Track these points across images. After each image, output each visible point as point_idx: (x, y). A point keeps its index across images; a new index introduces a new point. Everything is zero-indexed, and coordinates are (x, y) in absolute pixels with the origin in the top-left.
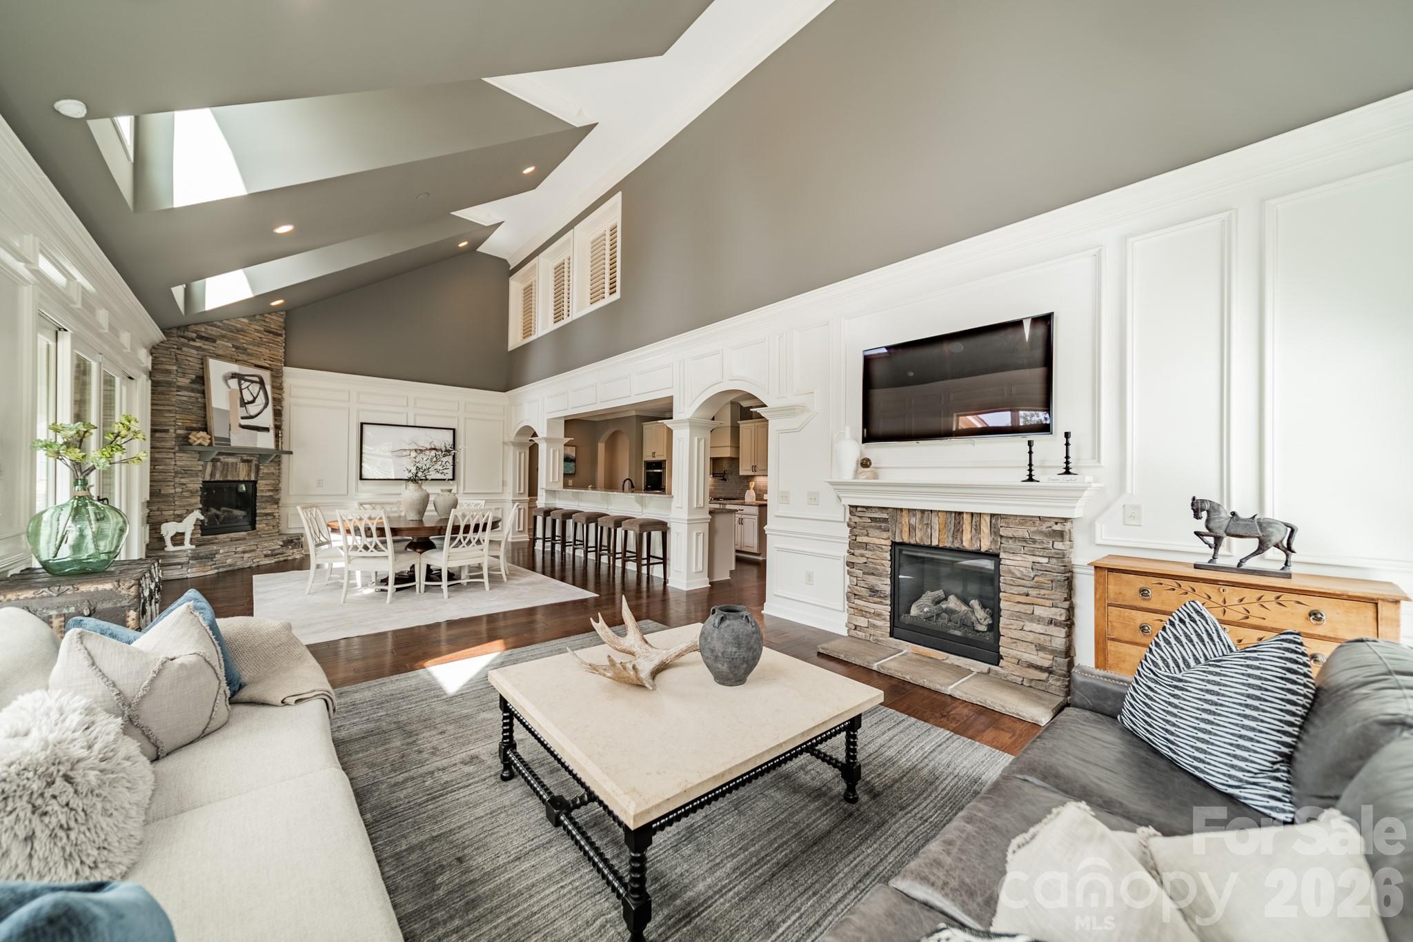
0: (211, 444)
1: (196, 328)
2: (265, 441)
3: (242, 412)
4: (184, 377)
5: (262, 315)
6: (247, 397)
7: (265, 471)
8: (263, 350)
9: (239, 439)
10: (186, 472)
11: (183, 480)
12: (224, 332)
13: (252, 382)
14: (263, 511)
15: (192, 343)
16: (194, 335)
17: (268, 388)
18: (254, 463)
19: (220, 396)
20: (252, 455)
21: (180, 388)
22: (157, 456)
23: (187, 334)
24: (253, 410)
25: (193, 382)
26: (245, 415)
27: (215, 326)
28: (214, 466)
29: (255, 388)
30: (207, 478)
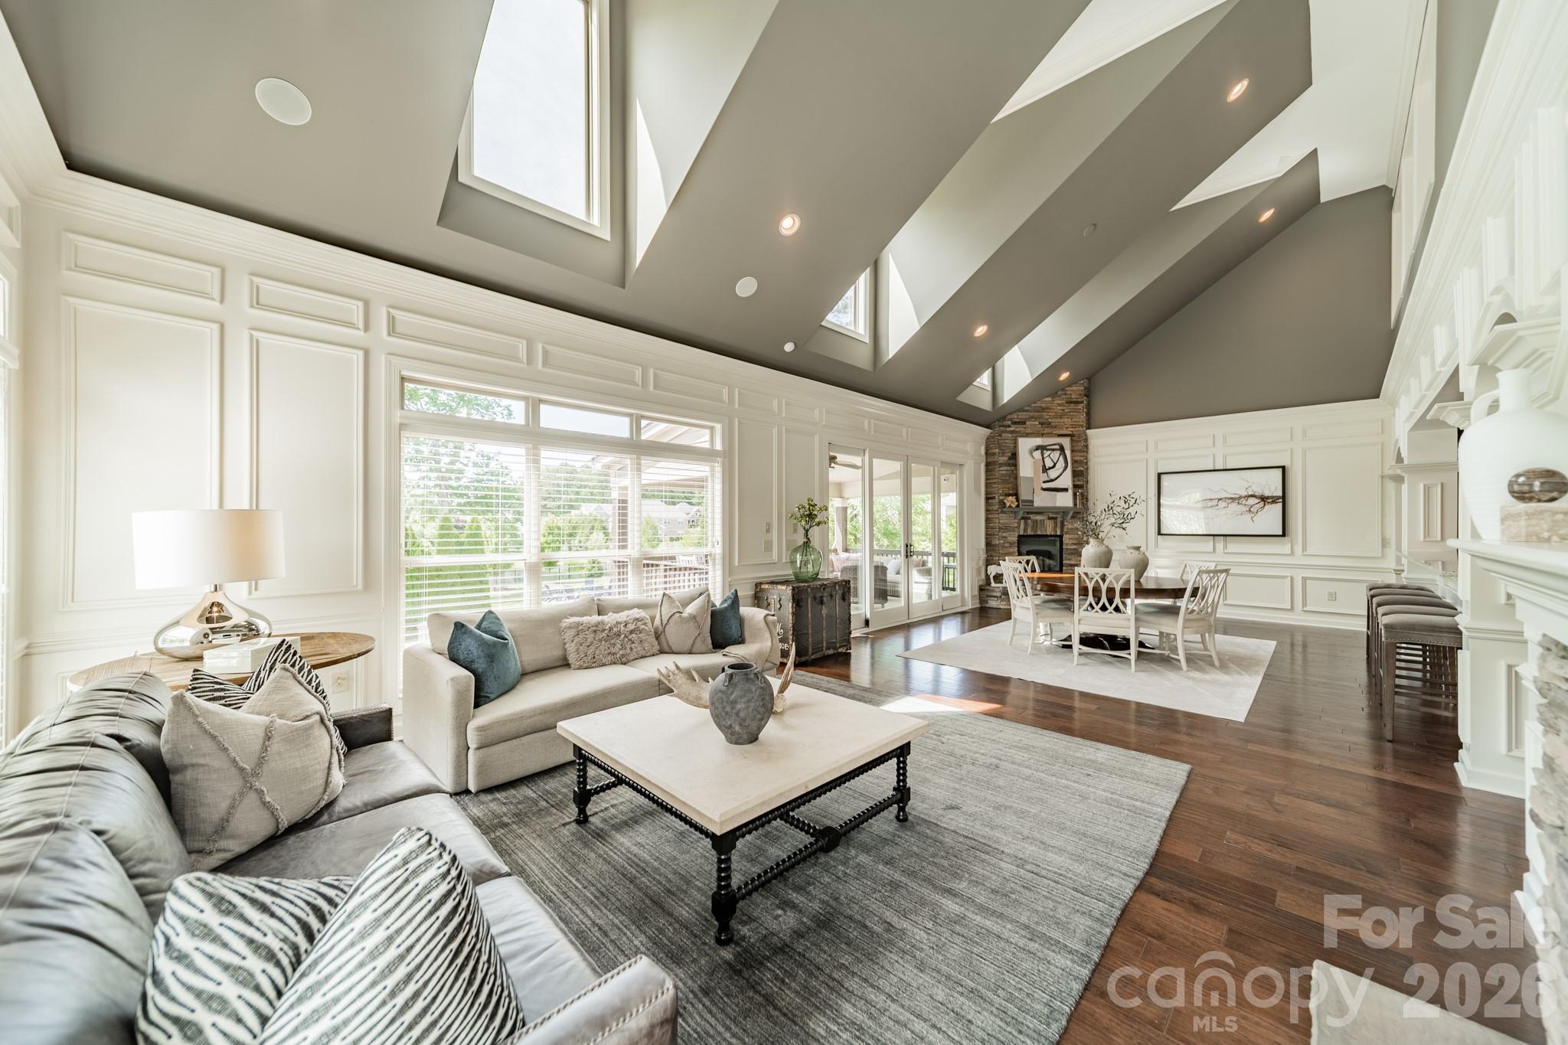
0: (1018, 506)
1: (1009, 417)
2: (1065, 500)
3: (1044, 477)
4: (1003, 456)
5: (1063, 390)
6: (1049, 464)
7: (1070, 526)
8: (1066, 420)
9: (1041, 500)
10: (1006, 528)
11: (1004, 534)
12: (1032, 414)
13: (1053, 450)
14: (1068, 562)
15: (1008, 429)
16: (1009, 423)
17: (1068, 453)
18: (1059, 520)
19: (1027, 467)
20: (1057, 513)
21: (1001, 465)
22: (990, 516)
23: (1005, 423)
24: (1053, 474)
25: (1010, 459)
26: (1047, 479)
27: (1025, 411)
28: (1026, 523)
29: (1056, 455)
30: (1022, 533)
